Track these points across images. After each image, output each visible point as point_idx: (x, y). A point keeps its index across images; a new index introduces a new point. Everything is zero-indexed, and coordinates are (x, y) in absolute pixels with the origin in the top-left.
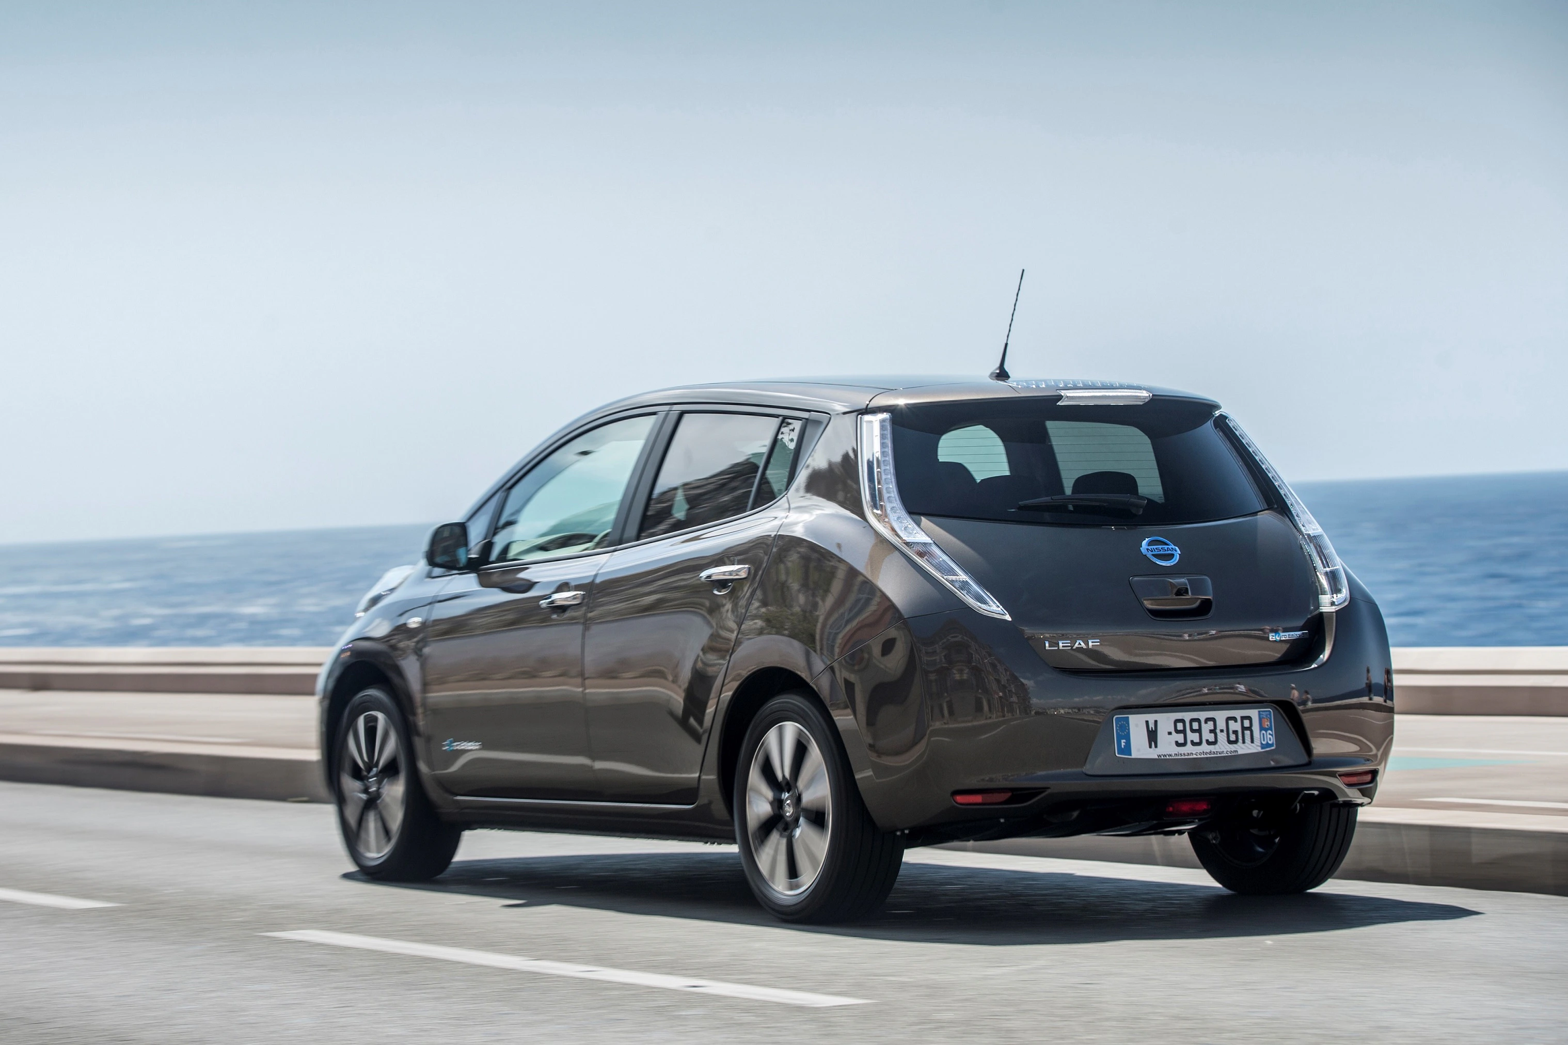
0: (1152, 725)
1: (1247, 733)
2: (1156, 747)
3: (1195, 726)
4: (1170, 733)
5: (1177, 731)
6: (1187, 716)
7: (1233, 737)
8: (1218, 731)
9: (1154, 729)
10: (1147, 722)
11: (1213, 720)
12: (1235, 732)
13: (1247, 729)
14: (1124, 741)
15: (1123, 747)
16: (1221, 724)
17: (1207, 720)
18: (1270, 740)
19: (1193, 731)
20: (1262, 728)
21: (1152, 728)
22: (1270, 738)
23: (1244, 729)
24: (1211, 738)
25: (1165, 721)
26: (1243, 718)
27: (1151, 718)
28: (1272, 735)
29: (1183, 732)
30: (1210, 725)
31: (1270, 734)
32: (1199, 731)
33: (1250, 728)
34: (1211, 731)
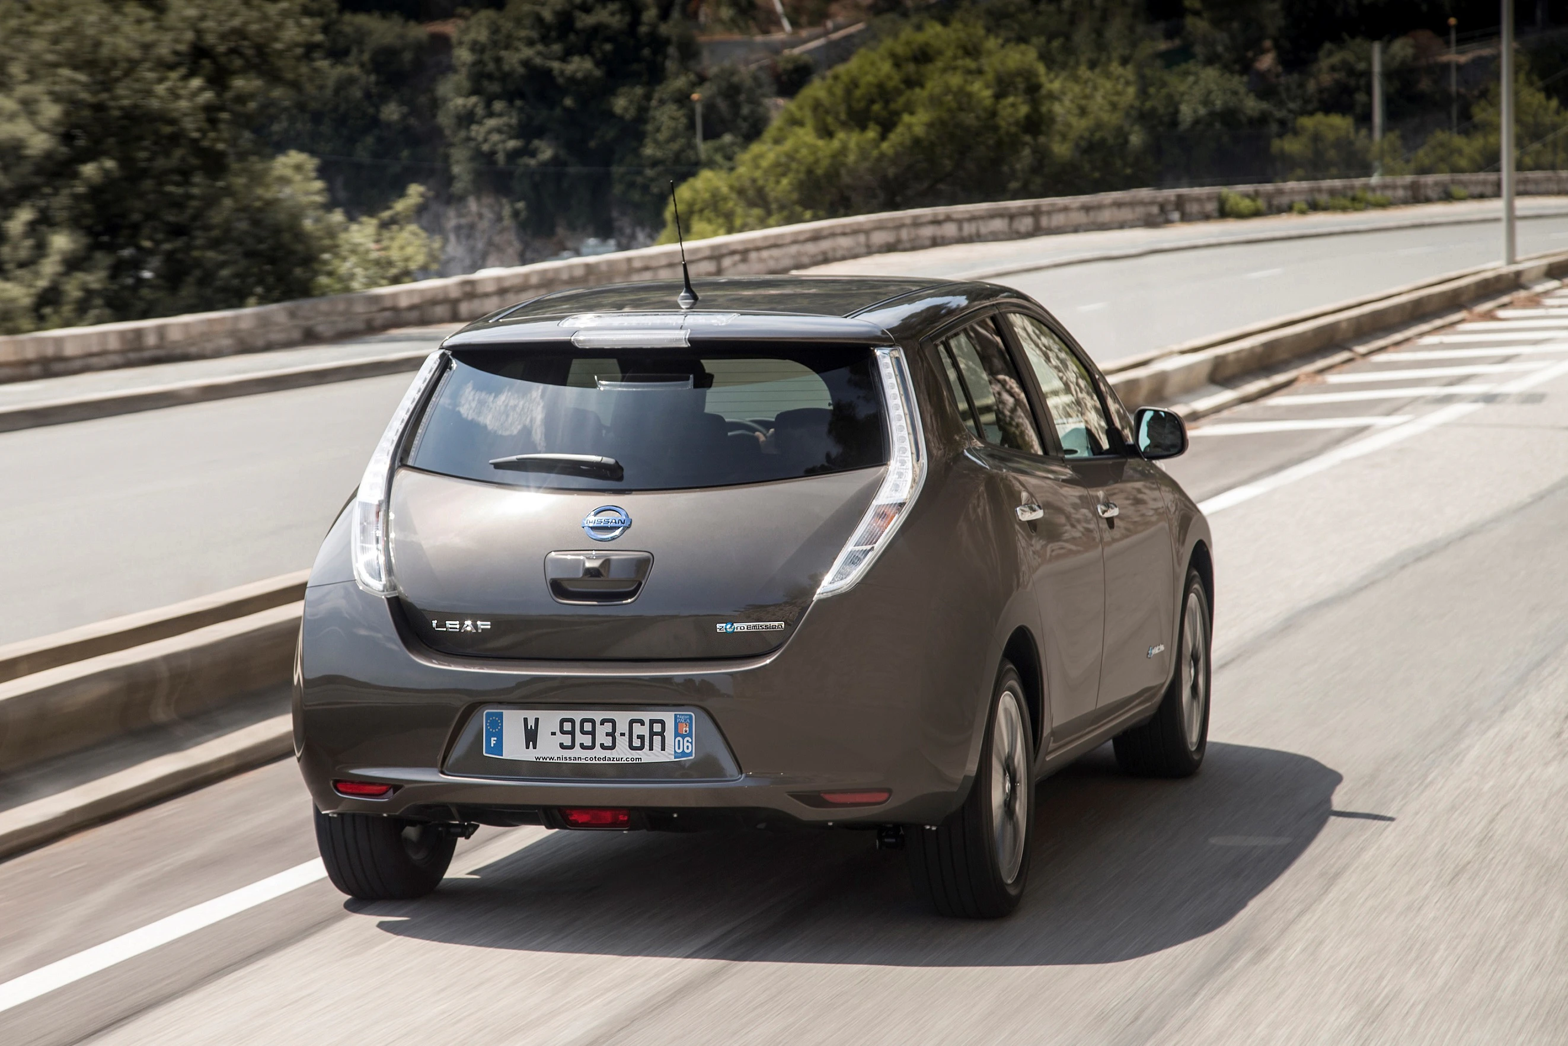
0: (531, 723)
1: (657, 739)
2: (535, 747)
3: (588, 727)
4: (553, 734)
5: (563, 732)
6: (578, 715)
7: (637, 743)
8: (617, 734)
9: (533, 728)
10: (526, 720)
11: (613, 722)
12: (641, 737)
13: (657, 734)
14: (495, 739)
15: (492, 745)
16: (622, 727)
17: (603, 722)
18: (688, 749)
19: (583, 732)
20: (677, 734)
21: (531, 726)
22: (688, 746)
23: (652, 734)
24: (608, 742)
25: (549, 720)
26: (652, 722)
27: (531, 715)
28: (691, 743)
29: (572, 733)
30: (608, 727)
31: (688, 741)
32: (593, 733)
33: (661, 734)
34: (608, 734)
